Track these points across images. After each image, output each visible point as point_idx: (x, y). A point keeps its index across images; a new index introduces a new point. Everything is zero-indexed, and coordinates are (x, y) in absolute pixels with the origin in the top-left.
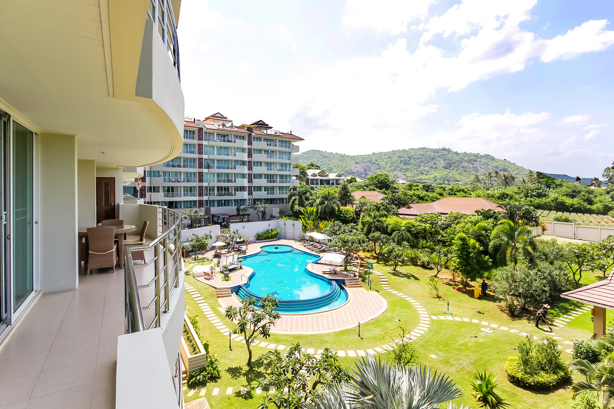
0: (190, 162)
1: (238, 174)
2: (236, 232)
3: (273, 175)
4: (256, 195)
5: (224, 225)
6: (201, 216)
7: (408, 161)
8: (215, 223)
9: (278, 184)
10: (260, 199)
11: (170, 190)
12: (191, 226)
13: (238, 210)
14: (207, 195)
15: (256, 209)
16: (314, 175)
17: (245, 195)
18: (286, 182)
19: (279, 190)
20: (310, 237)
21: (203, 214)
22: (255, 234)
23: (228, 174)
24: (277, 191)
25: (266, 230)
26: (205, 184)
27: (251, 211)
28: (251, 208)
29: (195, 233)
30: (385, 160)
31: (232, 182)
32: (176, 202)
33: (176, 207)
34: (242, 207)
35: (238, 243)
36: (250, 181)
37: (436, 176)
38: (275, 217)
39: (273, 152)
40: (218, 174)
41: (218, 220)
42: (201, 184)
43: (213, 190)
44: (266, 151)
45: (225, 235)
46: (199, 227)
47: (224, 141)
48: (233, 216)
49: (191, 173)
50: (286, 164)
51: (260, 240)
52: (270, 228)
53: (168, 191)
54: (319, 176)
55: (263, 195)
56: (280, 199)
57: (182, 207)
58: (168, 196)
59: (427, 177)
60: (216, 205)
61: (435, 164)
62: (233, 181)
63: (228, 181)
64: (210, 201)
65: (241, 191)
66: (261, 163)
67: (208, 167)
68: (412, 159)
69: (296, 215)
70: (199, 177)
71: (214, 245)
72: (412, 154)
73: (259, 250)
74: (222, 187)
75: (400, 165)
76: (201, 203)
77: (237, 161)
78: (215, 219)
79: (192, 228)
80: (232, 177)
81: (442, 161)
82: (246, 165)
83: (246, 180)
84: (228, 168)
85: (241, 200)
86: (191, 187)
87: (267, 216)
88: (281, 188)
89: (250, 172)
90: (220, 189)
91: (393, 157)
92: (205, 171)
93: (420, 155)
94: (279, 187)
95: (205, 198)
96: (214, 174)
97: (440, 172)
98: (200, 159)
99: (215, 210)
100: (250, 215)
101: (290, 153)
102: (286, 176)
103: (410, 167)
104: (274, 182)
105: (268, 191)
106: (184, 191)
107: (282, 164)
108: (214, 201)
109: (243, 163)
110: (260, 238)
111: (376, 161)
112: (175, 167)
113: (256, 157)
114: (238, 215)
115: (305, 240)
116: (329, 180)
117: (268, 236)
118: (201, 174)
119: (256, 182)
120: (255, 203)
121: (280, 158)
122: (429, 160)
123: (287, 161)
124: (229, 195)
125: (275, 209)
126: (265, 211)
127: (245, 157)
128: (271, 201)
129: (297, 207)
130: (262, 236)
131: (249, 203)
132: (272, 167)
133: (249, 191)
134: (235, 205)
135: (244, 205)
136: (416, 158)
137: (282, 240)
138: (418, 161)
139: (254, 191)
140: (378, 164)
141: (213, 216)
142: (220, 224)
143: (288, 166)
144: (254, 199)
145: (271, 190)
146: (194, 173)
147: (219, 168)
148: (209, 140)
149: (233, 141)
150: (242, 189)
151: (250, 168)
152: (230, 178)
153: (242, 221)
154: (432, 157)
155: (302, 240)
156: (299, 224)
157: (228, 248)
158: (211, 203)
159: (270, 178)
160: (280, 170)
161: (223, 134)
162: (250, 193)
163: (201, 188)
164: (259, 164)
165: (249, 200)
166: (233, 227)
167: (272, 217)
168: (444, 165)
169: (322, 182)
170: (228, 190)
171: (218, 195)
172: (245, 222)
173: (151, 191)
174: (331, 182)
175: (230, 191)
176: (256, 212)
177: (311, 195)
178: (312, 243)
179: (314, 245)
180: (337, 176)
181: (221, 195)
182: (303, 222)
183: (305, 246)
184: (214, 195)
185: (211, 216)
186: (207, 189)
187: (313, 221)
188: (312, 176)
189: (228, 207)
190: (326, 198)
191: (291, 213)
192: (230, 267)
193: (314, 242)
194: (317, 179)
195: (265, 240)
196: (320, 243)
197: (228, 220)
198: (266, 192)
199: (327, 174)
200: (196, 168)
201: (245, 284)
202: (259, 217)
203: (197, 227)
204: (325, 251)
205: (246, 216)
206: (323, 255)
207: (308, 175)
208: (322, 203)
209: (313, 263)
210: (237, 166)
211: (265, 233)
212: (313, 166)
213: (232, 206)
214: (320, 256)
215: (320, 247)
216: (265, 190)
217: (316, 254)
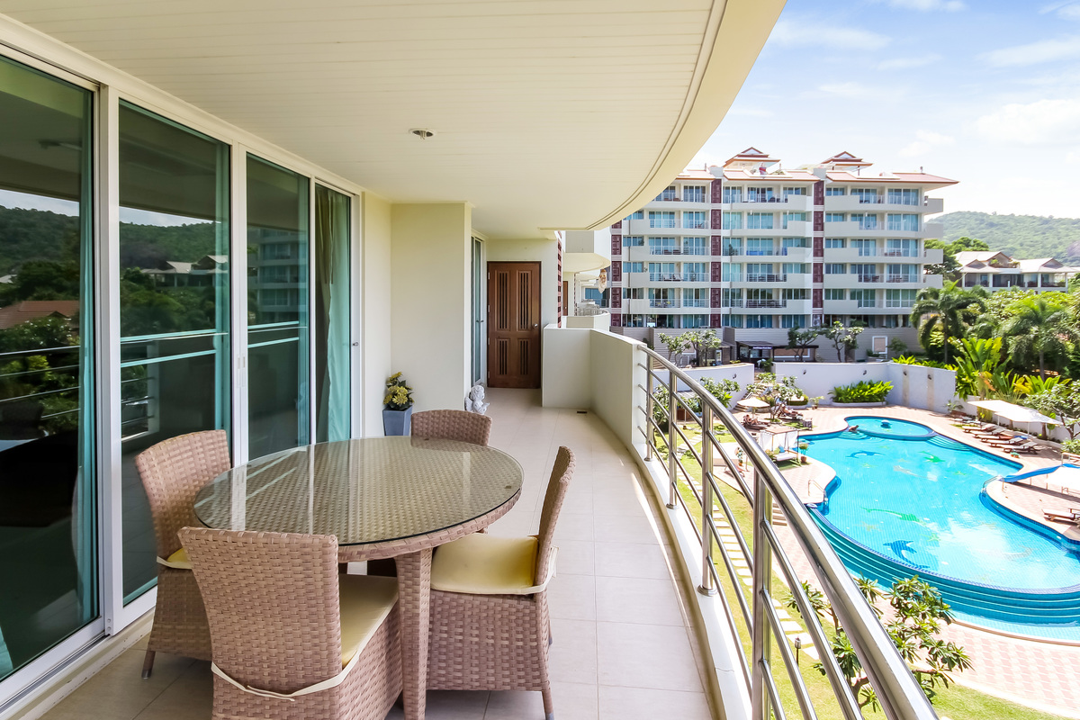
0: (697, 244)
1: (791, 264)
2: (789, 382)
3: (873, 265)
4: (831, 306)
5: (762, 366)
6: (716, 344)
8: (743, 359)
9: (884, 285)
10: (841, 316)
11: (660, 295)
12: (696, 362)
13: (792, 336)
14: (727, 305)
15: (832, 336)
16: (977, 264)
17: (806, 307)
18: (906, 280)
19: (889, 297)
20: (981, 410)
21: (720, 341)
22: (830, 387)
23: (770, 265)
24: (882, 300)
25: (856, 382)
26: (724, 285)
27: (820, 340)
28: (821, 333)
29: (705, 377)
31: (778, 280)
32: (671, 316)
33: (671, 326)
34: (801, 331)
35: (791, 403)
36: (818, 277)
38: (877, 356)
39: (873, 215)
40: (750, 265)
41: (749, 353)
42: (716, 285)
43: (740, 296)
44: (857, 216)
45: (765, 384)
46: (711, 365)
47: (764, 200)
48: (781, 347)
49: (697, 264)
50: (906, 241)
51: (841, 401)
52: (866, 379)
53: (658, 296)
55: (849, 306)
56: (889, 317)
57: (682, 325)
58: (657, 306)
60: (745, 324)
62: (781, 277)
63: (771, 278)
64: (733, 316)
65: (796, 297)
66: (843, 241)
67: (731, 252)
69: (941, 356)
70: (713, 272)
71: (742, 403)
74: (757, 291)
76: (716, 321)
77: (791, 238)
78: (744, 352)
79: (698, 365)
80: (778, 271)
82: (809, 247)
83: (809, 277)
84: (770, 253)
85: (796, 316)
86: (697, 290)
87: (858, 353)
88: (893, 294)
89: (819, 260)
90: (752, 294)
92: (724, 259)
94: (889, 291)
95: (724, 310)
96: (741, 265)
98: (716, 239)
99: (743, 334)
100: (817, 347)
101: (917, 216)
102: (906, 266)
104: (875, 279)
105: (859, 298)
106: (685, 297)
107: (896, 241)
108: (740, 316)
109: (803, 242)
110: (841, 398)
112: (670, 253)
113: (832, 229)
114: (792, 346)
115: (965, 415)
116: (1020, 276)
117: (862, 397)
118: (716, 267)
119: (831, 281)
120: (827, 321)
121: (891, 228)
123: (911, 235)
124: (771, 306)
125: (879, 339)
126: (854, 342)
127: (808, 230)
128: (867, 320)
129: (937, 337)
130: (847, 393)
131: (815, 323)
132: (871, 249)
133: (815, 298)
134: (784, 327)
135: (803, 326)
137: (898, 408)
139: (827, 298)
141: (739, 345)
142: (754, 361)
143: (912, 245)
144: (827, 316)
145: (866, 298)
146: (704, 264)
147: (750, 253)
148: (733, 201)
149: (782, 198)
150: (800, 294)
151: (819, 252)
152: (774, 273)
153: (801, 360)
155: (956, 413)
156: (947, 375)
158: (735, 320)
159: (866, 271)
160: (892, 254)
161: (760, 187)
162: (818, 303)
163: (715, 292)
164: (839, 243)
165: (815, 316)
166: (783, 370)
167: (870, 356)
169: (999, 281)
170: (770, 296)
171: (750, 305)
172: (806, 362)
173: (629, 297)
174: (1026, 280)
175: (774, 298)
176: (833, 341)
177: (983, 310)
178: (989, 425)
179: (995, 432)
180: (1045, 265)
181: (754, 305)
182: (959, 372)
183: (969, 431)
184: (740, 305)
185: (735, 346)
186: (727, 294)
187: (991, 372)
188: (969, 266)
189: (770, 329)
190: (1034, 318)
191: (922, 348)
192: (780, 457)
193: (995, 423)
194: (986, 275)
195: (854, 402)
196: (1015, 430)
197: (770, 355)
198: (856, 301)
199: (1014, 261)
200: (708, 254)
201: (818, 504)
202: (839, 353)
203: (708, 364)
204: (1036, 454)
205: (809, 350)
206: (1030, 464)
207: (960, 266)
208: (1020, 330)
209: (1005, 480)
210: (789, 249)
211: (854, 388)
212: (968, 245)
213: (778, 327)
214: (1022, 465)
215: (1018, 440)
216: (853, 298)
217: (1008, 456)
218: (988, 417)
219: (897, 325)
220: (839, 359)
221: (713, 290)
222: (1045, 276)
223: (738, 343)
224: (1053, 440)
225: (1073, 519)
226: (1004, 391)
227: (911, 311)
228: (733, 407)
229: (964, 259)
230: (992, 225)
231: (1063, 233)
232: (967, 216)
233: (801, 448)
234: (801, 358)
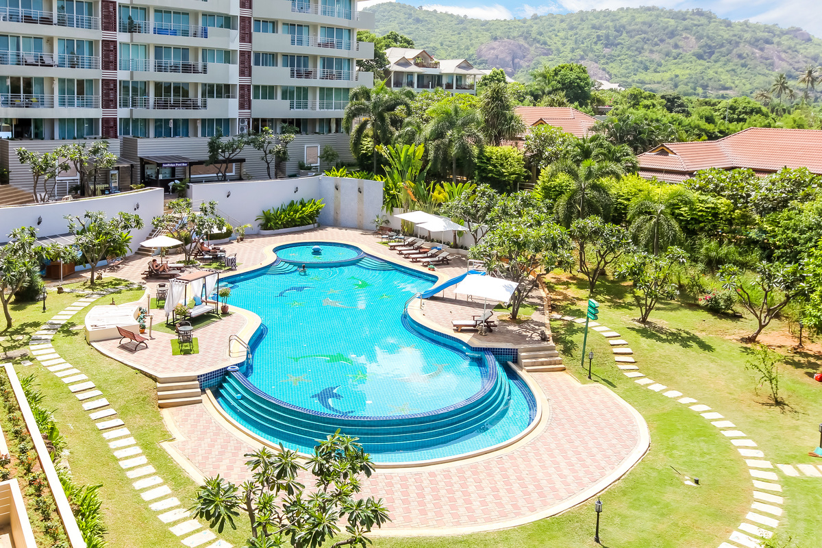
0: (80, 11)
1: (212, 50)
2: (209, 209)
3: (306, 57)
4: (262, 108)
5: (174, 189)
6: (109, 161)
7: (615, 37)
8: (148, 182)
9: (317, 82)
10: (272, 120)
12: (80, 190)
13: (213, 147)
14: (126, 105)
15: (260, 146)
16: (404, 62)
17: (230, 108)
18: (339, 77)
19: (322, 98)
20: (405, 223)
21: (115, 158)
22: (259, 213)
23: (186, 50)
24: (315, 101)
25: (287, 203)
26: (122, 75)
27: (248, 152)
28: (248, 143)
29: (93, 212)
30: (562, 34)
31: (196, 71)
32: (39, 122)
33: (38, 136)
34: (224, 140)
35: (212, 237)
36: (245, 71)
37: (677, 76)
38: (309, 168)
40: (158, 49)
41: (158, 173)
42: (109, 75)
43: (145, 92)
45: (177, 215)
46: (103, 192)
48: (200, 163)
49: (80, 42)
50: (340, 30)
51: (271, 228)
52: (297, 198)
53: (16, 89)
54: (417, 64)
55: (279, 108)
56: (321, 120)
57: (57, 135)
58: (14, 105)
59: (657, 77)
60: (152, 132)
61: (676, 46)
62: (200, 68)
63: (187, 69)
64: (136, 121)
65: (219, 95)
66: (274, 23)
67: (131, 28)
68: (624, 34)
69: (369, 165)
70: (105, 56)
71: (147, 244)
72: (624, 21)
73: (270, 258)
74: (168, 85)
75: (595, 48)
76: (110, 128)
77: (212, 15)
78: (150, 171)
79: (83, 195)
80: (197, 59)
81: (693, 39)
82: (234, 28)
83: (234, 69)
84: (185, 33)
85: (219, 121)
86: (81, 83)
87: (290, 166)
88: (326, 92)
89: (246, 47)
90: (162, 88)
91: (580, 27)
92: (122, 37)
93: (644, 23)
94: (322, 89)
95: (122, 113)
96: (146, 47)
97: (687, 65)
98: (108, 5)
99: (149, 146)
100: (243, 160)
102: (339, 60)
103: (617, 53)
104: (308, 75)
105: (291, 98)
106: (62, 91)
107: (329, 30)
108: (146, 121)
109: (228, 21)
110: (270, 223)
111: (541, 34)
112: (35, 22)
114: (213, 160)
115: (391, 230)
116: (440, 77)
117: (293, 220)
118: (110, 48)
119: (262, 75)
120: (256, 128)
121: (324, 13)
122: (664, 37)
123: (343, 23)
124: (187, 107)
125: (310, 148)
126: (285, 153)
127: (232, 5)
128: (299, 125)
129: (367, 143)
130: (277, 217)
131: (242, 129)
132: (305, 37)
133: (242, 96)
134: (203, 135)
135: (227, 134)
136: (634, 30)
137: (330, 229)
138: (637, 38)
139: (256, 97)
140: (545, 43)
141: (144, 162)
142: (164, 184)
143: (345, 34)
144: (256, 120)
145: (299, 98)
146: (91, 43)
147: (159, 31)
150: (223, 91)
151: (246, 37)
152: (191, 62)
153: (224, 179)
154: (670, 29)
155: (383, 229)
156: (375, 186)
157: (185, 251)
158: (138, 127)
159: (298, 64)
160: (326, 45)
162: (245, 104)
163: (109, 85)
164: (270, 26)
165: (242, 121)
166: (201, 193)
167: (303, 169)
168: (696, 50)
169: (424, 81)
170: (186, 94)
171: (158, 105)
172: (231, 180)
174: (444, 81)
175: (191, 95)
176: (261, 153)
177: (409, 113)
178: (411, 239)
179: (416, 246)
180: (459, 66)
181: (165, 106)
182: (387, 184)
183: (393, 248)
184: (146, 105)
185: (138, 164)
186: (126, 88)
187: (414, 181)
188: (398, 63)
189: (185, 139)
190: (449, 120)
191: (352, 157)
192: (195, 312)
193: (416, 236)
194: (411, 74)
195: (285, 227)
196: (432, 241)
197: (185, 174)
198: (288, 102)
199: (436, 60)
200: (96, 28)
201: (240, 365)
202: (268, 168)
203: (98, 192)
204: (448, 264)
205: (234, 164)
206: (444, 274)
207: (389, 63)
208: (438, 134)
209: (423, 297)
210: (210, 29)
211: (284, 211)
212: (396, 40)
213: (196, 135)
214: (437, 278)
215: (434, 251)
216: (284, 97)
217: (426, 270)
218: (410, 230)
219: (330, 131)
220: (269, 175)
221: (106, 83)
222: (459, 78)
223: (141, 159)
224: (462, 247)
225: (474, 326)
226: (424, 201)
227: (342, 114)
228: (135, 250)
229: (393, 55)
230: (418, 21)
231: (474, 34)
232: (398, 8)
233: (222, 295)
234: (224, 176)
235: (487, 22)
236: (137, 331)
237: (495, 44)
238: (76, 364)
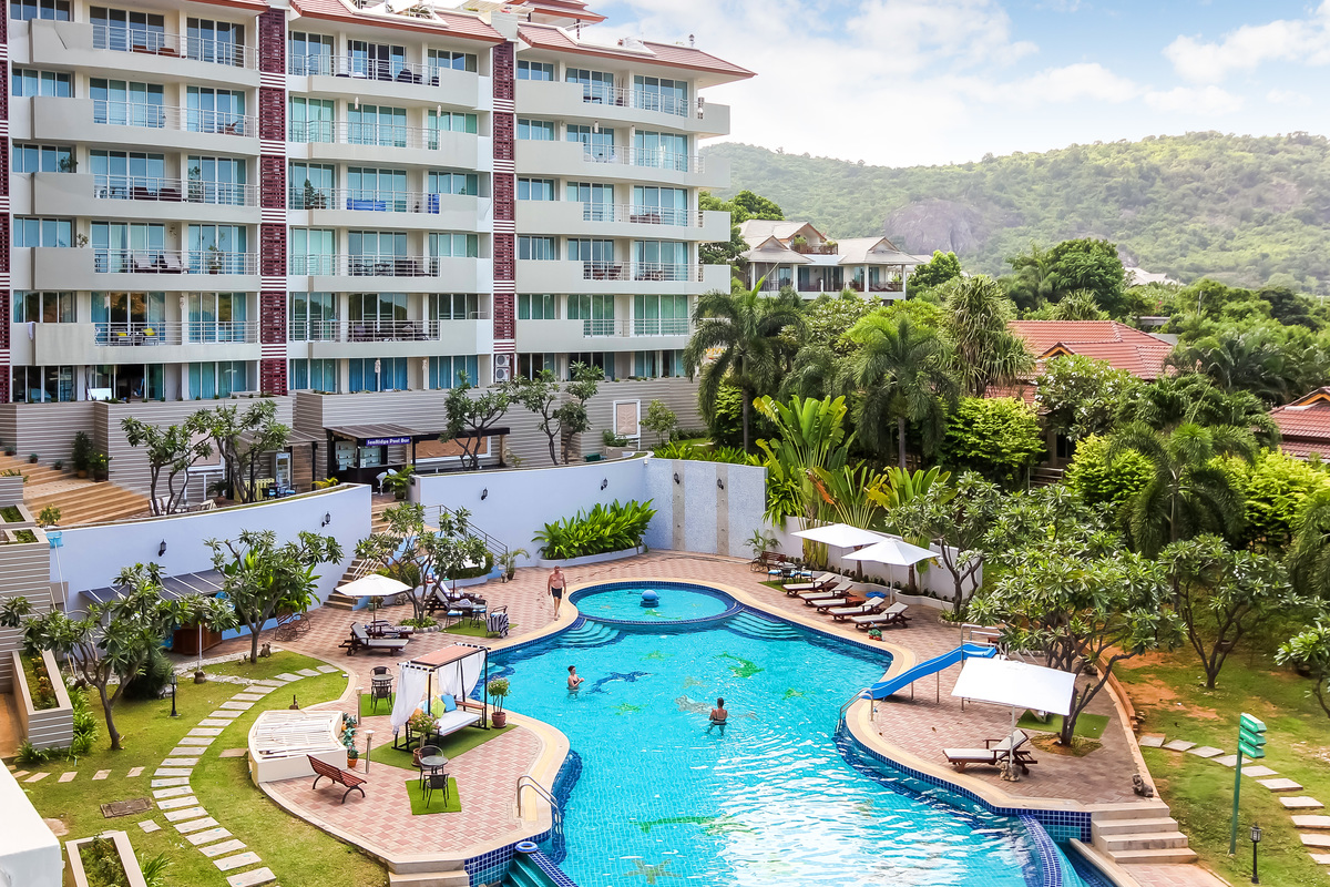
0: (224, 175)
1: (446, 233)
2: (456, 525)
3: (610, 240)
4: (534, 335)
5: (387, 487)
6: (277, 438)
7: (1142, 189)
8: (343, 475)
9: (628, 285)
10: (551, 356)
11: (123, 313)
12: (226, 492)
13: (455, 408)
14: (300, 336)
15: (537, 405)
16: (774, 244)
17: (479, 336)
18: (669, 276)
19: (639, 313)
20: (811, 546)
22: (538, 527)
23: (400, 235)
24: (625, 319)
26: (294, 283)
27: (515, 415)
28: (515, 400)
30: (1039, 188)
31: (419, 273)
32: (156, 369)
33: (156, 395)
34: (473, 395)
36: (504, 269)
37: (1265, 256)
38: (623, 444)
39: (608, 130)
40: (355, 235)
41: (358, 458)
42: (273, 282)
43: (333, 312)
44: (579, 128)
46: (265, 495)
47: (385, 76)
48: (432, 437)
50: (668, 189)
51: (559, 556)
52: (605, 499)
53: (118, 314)
54: (796, 248)
55: (563, 334)
56: (639, 355)
57: (186, 393)
58: (114, 341)
59: (1227, 259)
60: (346, 385)
61: (1260, 201)
62: (426, 267)
63: (404, 268)
64: (316, 363)
65: (460, 315)
66: (553, 182)
67: (311, 201)
68: (1159, 183)
70: (267, 251)
72: (1156, 160)
74: (371, 298)
75: (1104, 209)
76: (273, 376)
77: (446, 171)
78: (345, 456)
79: (232, 500)
80: (420, 251)
81: (1293, 187)
82: (484, 195)
83: (486, 265)
84: (401, 207)
85: (460, 360)
86: (225, 298)
87: (587, 441)
88: (645, 303)
89: (505, 225)
90: (362, 304)
91: (1075, 173)
92: (293, 217)
93: (1196, 162)
94: (639, 298)
95: (295, 349)
96: (335, 232)
97: (1285, 235)
98: (272, 163)
99: (345, 409)
100: (505, 431)
101: (686, 138)
102: (669, 244)
103: (1147, 217)
104: (614, 273)
105: (586, 314)
106: (195, 316)
107: (650, 190)
108: (333, 364)
109: (473, 181)
110: (560, 546)
111: (1001, 188)
112: (152, 198)
113: (534, 154)
115: (784, 559)
116: (837, 271)
117: (600, 539)
118: (274, 236)
119: (534, 275)
120: (526, 374)
121: (640, 161)
122: (1236, 186)
123: (674, 177)
124: (404, 336)
127: (480, 153)
128: (600, 363)
129: (728, 396)
131: (500, 374)
132: (607, 207)
133: (499, 315)
134: (433, 386)
135: (477, 384)
136: (1177, 175)
138: (1184, 189)
139: (524, 315)
140: (1010, 205)
141: (334, 438)
142: (368, 476)
143: (678, 197)
144: (524, 357)
145: (598, 314)
146: (242, 229)
147: (356, 204)
148: (314, 72)
149: (426, 75)
150: (467, 305)
151: (504, 209)
152: (411, 256)
153: (474, 466)
154: (1247, 170)
155: (767, 557)
157: (413, 602)
158: (322, 373)
159: (597, 252)
160: (645, 219)
161: (377, 43)
162: (504, 328)
163: (273, 301)
164: (546, 187)
165: (500, 358)
166: (437, 491)
167: (612, 445)
168: (1300, 207)
170: (402, 313)
171: (354, 336)
172: (485, 467)
173: (33, 316)
174: (848, 278)
175: (411, 316)
176: (539, 417)
177: (805, 338)
180: (874, 250)
181: (368, 336)
184: (334, 335)
185: (323, 440)
186: (301, 308)
188: (762, 248)
189: (404, 393)
193: (834, 571)
194: (788, 266)
195: (586, 554)
196: (866, 580)
197: (404, 457)
198: (580, 323)
199: (830, 241)
200: (252, 203)
201: (541, 839)
202: (551, 444)
203: (259, 493)
205: (489, 438)
206: (902, 649)
207: (747, 248)
209: (874, 696)
210: (443, 198)
211: (583, 523)
213: (420, 386)
214: (890, 655)
216: (572, 315)
217: (863, 639)
218: (822, 560)
219: (654, 374)
220: (553, 457)
221: (267, 297)
222: (875, 269)
223: (329, 432)
224: (926, 593)
227: (681, 341)
228: (324, 599)
230: (779, 172)
231: (879, 193)
233: (492, 690)
234: (475, 459)
235: (899, 172)
236: (342, 765)
237: (920, 209)
238: (237, 831)
